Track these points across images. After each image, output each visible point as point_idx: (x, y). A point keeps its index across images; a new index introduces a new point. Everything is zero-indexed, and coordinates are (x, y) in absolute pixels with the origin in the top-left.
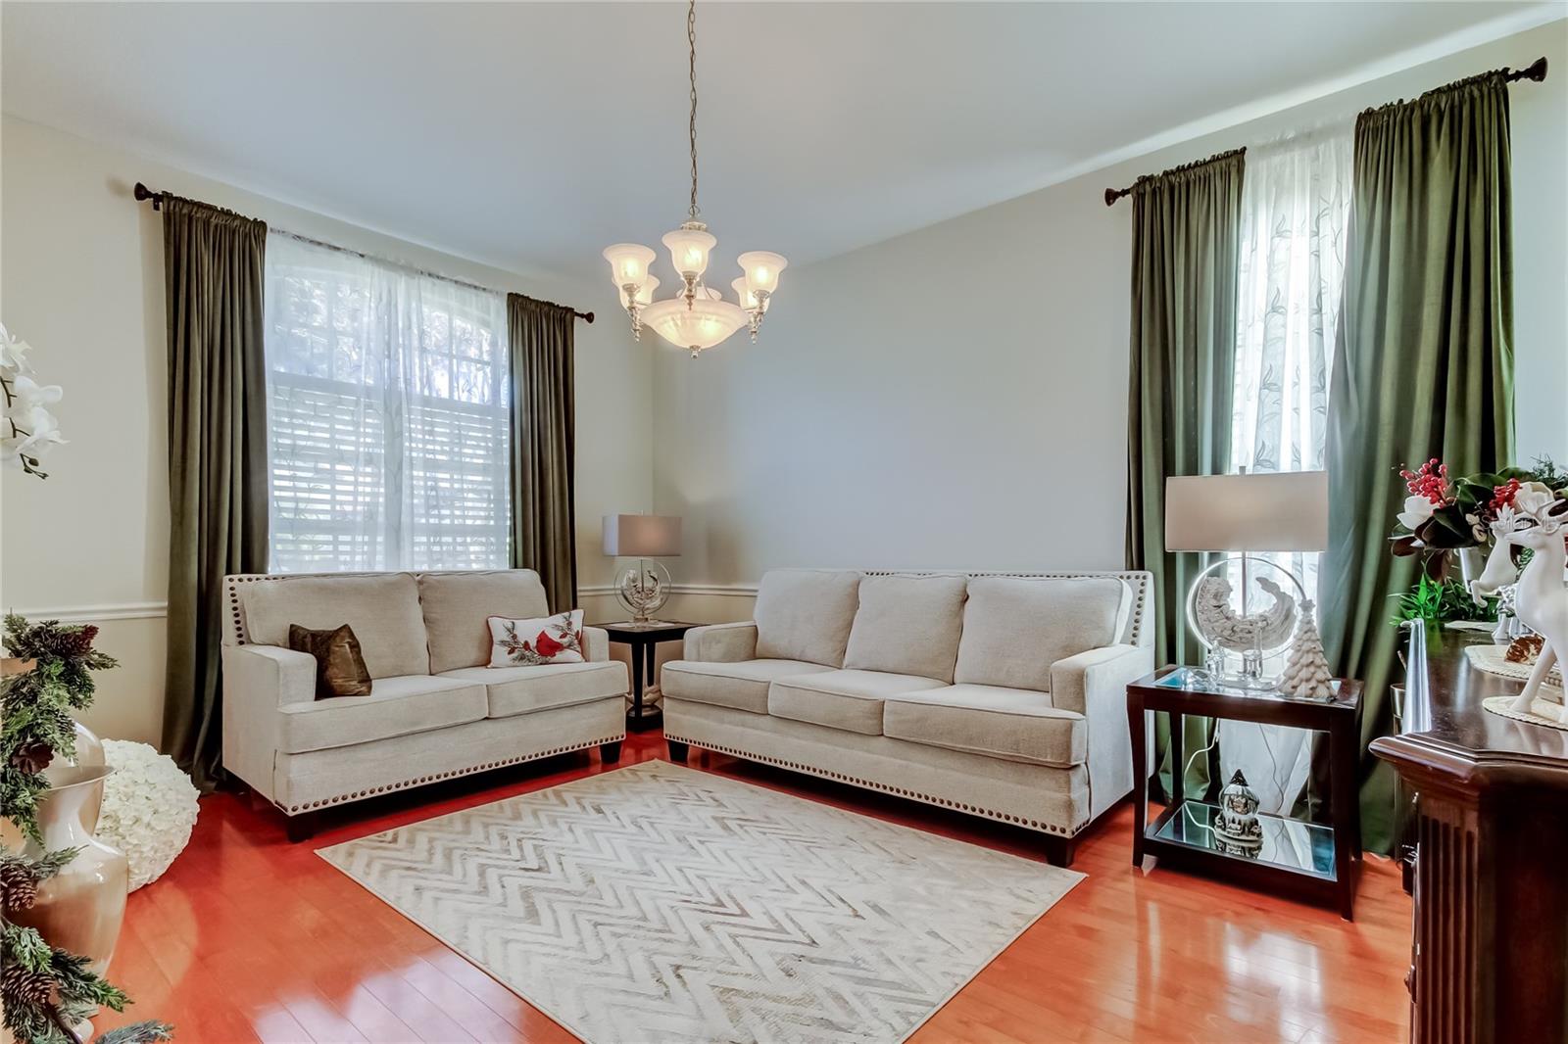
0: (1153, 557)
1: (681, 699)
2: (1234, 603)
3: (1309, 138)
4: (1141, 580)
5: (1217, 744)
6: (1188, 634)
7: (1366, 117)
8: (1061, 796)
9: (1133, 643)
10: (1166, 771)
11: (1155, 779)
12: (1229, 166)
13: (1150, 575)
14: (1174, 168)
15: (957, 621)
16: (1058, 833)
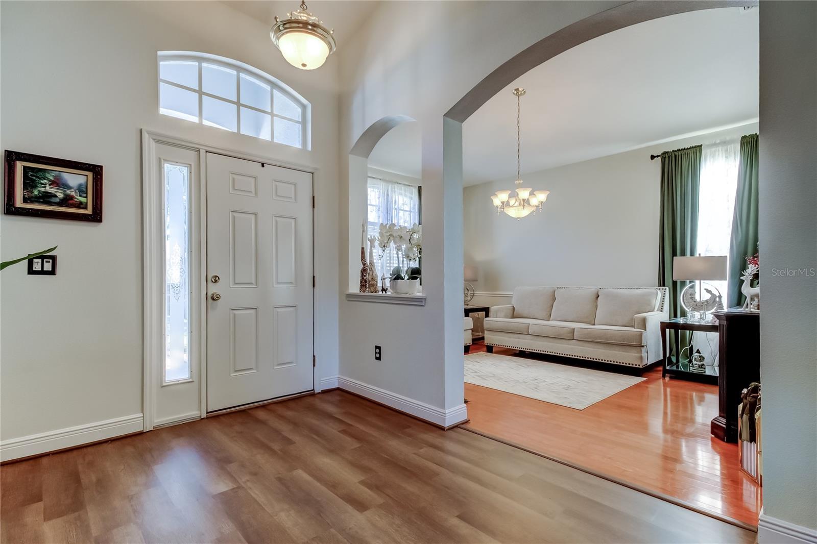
0: (668, 281)
1: (491, 330)
2: (697, 298)
3: (724, 143)
4: (664, 290)
5: (692, 346)
6: (681, 307)
7: (744, 138)
8: (638, 355)
9: (661, 311)
10: (673, 355)
11: (669, 358)
12: (696, 150)
13: (667, 288)
14: (676, 149)
15: (595, 304)
16: (637, 366)
